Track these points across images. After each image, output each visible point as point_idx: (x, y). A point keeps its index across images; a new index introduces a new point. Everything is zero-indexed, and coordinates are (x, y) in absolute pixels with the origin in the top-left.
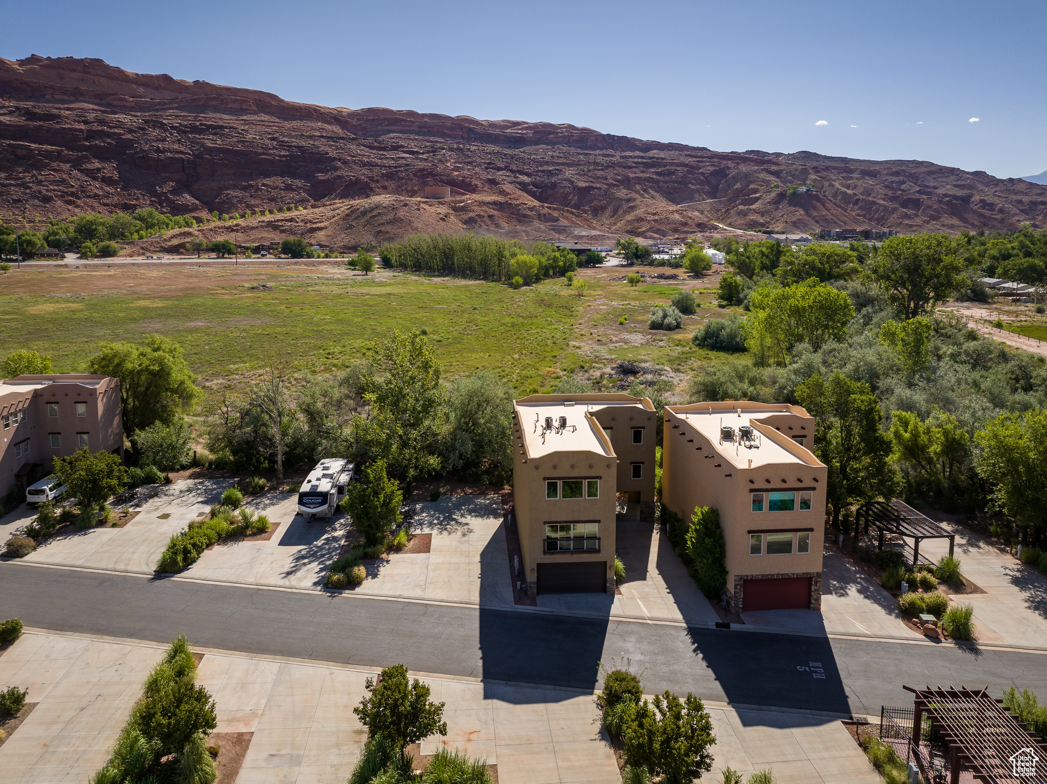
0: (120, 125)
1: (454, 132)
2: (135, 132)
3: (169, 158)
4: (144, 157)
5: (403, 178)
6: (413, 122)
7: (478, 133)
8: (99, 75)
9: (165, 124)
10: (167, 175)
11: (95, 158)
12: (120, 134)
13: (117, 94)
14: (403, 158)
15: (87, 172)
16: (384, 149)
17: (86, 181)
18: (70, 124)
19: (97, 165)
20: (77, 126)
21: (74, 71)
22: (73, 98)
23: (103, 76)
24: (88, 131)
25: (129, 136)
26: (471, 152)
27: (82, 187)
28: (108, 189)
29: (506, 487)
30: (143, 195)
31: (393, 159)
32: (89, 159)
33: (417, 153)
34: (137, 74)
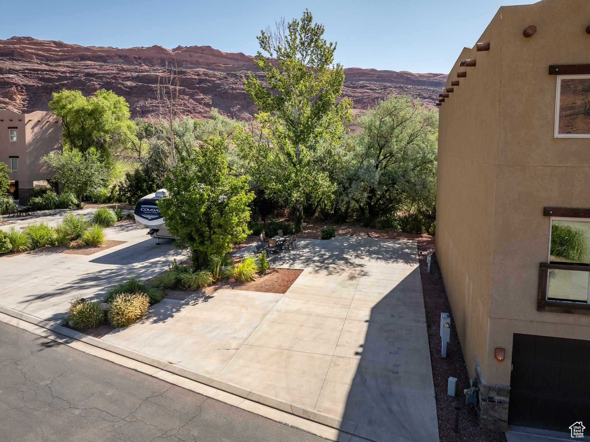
0: (215, 76)
1: (398, 80)
2: (222, 79)
3: (238, 92)
4: (225, 92)
5: (366, 102)
6: (374, 74)
7: (413, 80)
8: (208, 54)
9: (238, 75)
10: (237, 102)
11: (201, 93)
12: (214, 81)
13: (216, 63)
14: (366, 92)
15: (196, 100)
16: (356, 88)
17: (196, 105)
18: (191, 76)
19: (202, 96)
20: (194, 77)
21: (197, 52)
22: (195, 66)
23: (210, 55)
24: (199, 79)
25: (219, 82)
26: (408, 88)
27: (194, 108)
28: (206, 109)
29: (425, 235)
30: (224, 112)
31: (360, 93)
32: (198, 93)
33: (375, 89)
34: (227, 53)
